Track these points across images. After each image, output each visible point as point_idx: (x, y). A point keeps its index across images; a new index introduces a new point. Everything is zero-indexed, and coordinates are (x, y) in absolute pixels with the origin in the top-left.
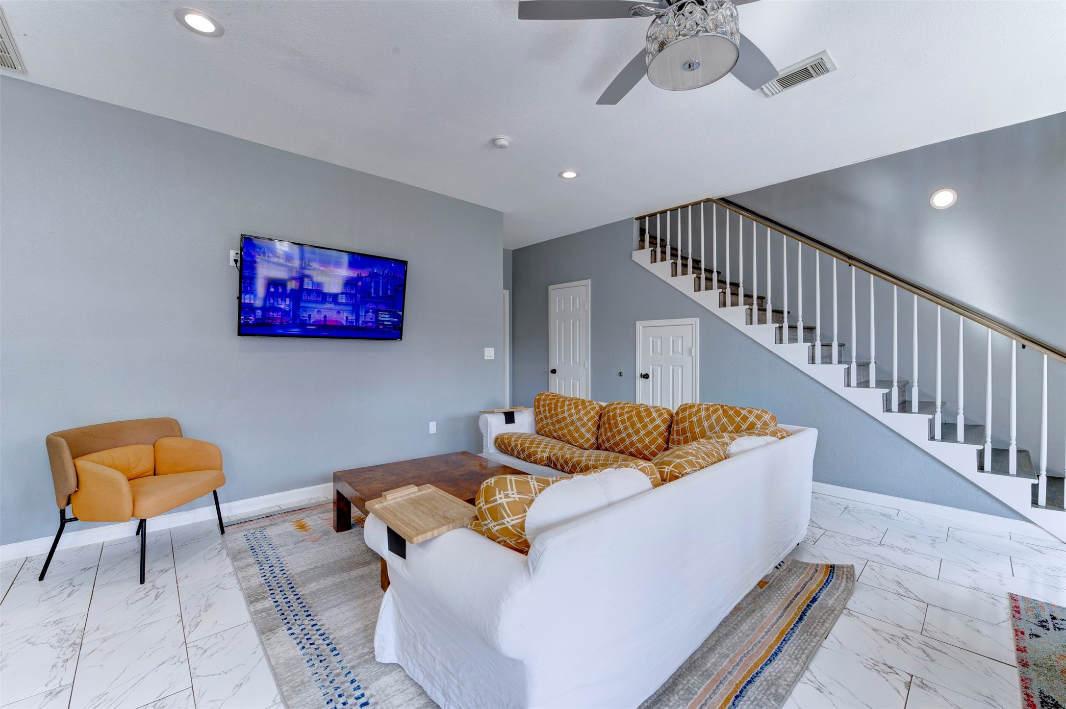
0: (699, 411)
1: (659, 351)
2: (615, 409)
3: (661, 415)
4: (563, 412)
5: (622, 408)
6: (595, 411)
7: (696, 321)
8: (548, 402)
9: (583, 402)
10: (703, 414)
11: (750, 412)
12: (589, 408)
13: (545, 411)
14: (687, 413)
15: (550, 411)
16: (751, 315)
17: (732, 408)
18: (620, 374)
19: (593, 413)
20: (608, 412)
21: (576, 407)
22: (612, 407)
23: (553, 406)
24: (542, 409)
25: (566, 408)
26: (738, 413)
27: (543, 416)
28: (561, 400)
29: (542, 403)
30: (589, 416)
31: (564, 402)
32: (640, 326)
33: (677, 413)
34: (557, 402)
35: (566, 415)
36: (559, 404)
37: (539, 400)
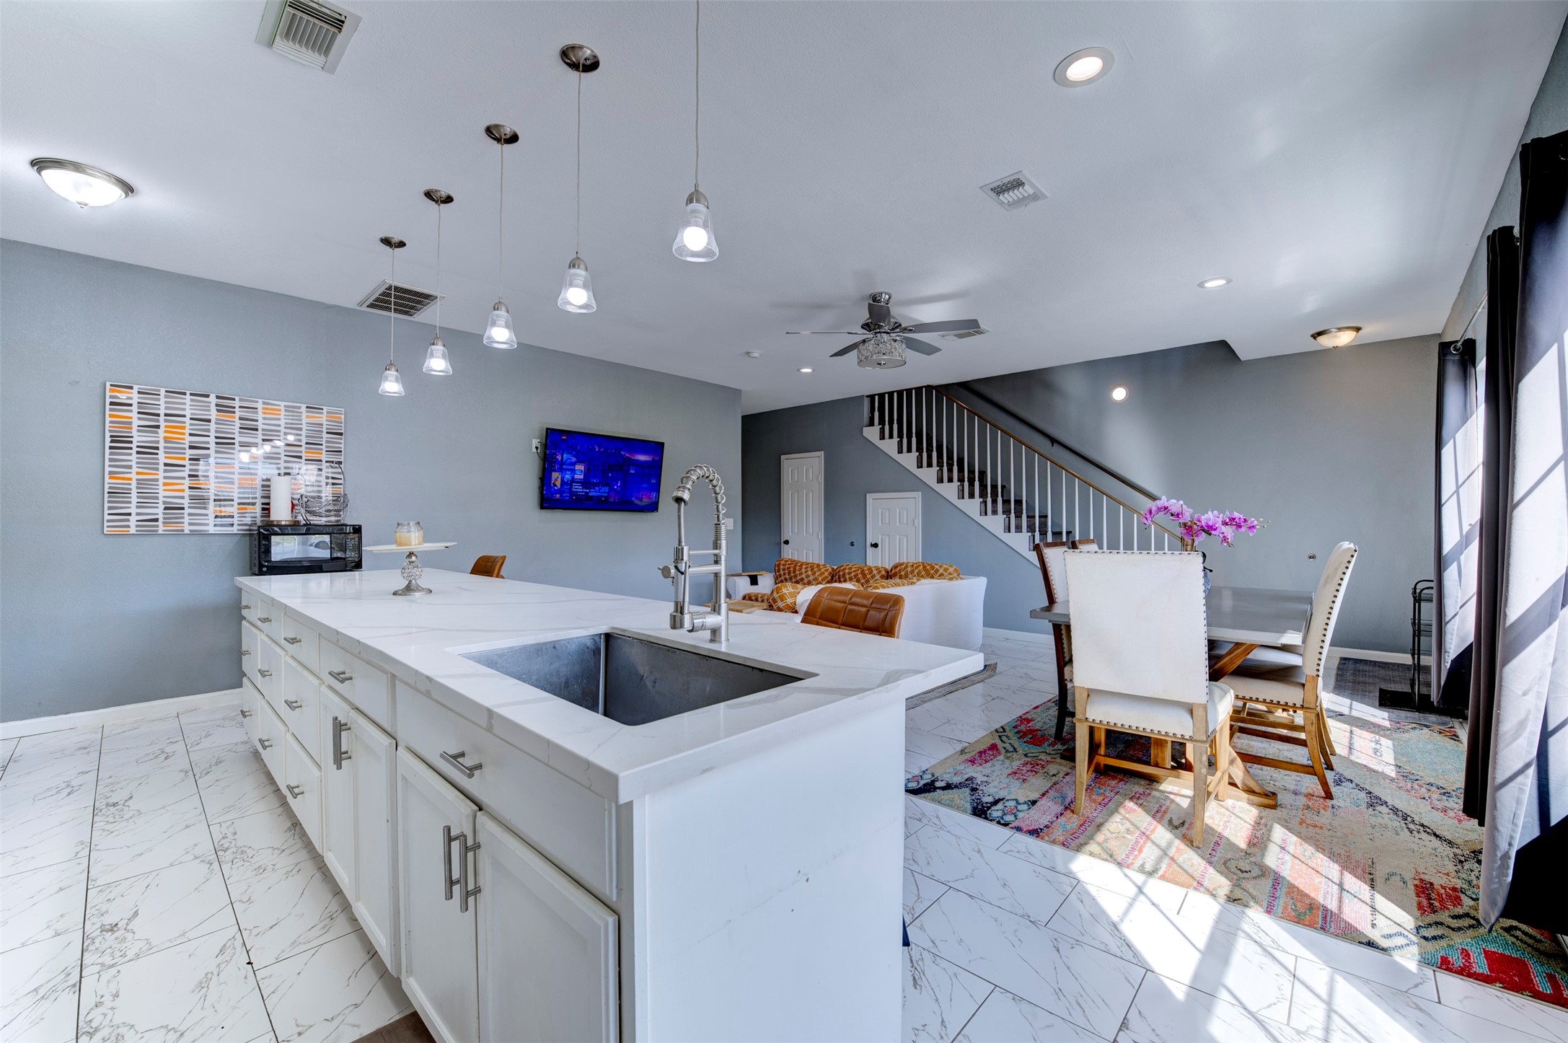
0: (906, 567)
1: (887, 522)
2: (844, 569)
3: (879, 572)
4: (801, 574)
5: (850, 569)
6: (828, 572)
7: (918, 495)
8: (787, 566)
9: (818, 565)
10: (909, 569)
11: (941, 567)
12: (823, 570)
13: (784, 574)
14: (898, 569)
15: (789, 573)
16: (963, 491)
17: (929, 565)
18: (852, 544)
19: (826, 574)
20: (839, 572)
21: (812, 570)
22: (842, 568)
23: (792, 569)
24: (782, 572)
25: (803, 570)
26: (933, 568)
27: (783, 578)
28: (799, 564)
29: (782, 567)
30: (824, 576)
31: (801, 566)
32: (870, 497)
33: (891, 570)
34: (796, 566)
35: (804, 576)
36: (798, 568)
37: (779, 565)
